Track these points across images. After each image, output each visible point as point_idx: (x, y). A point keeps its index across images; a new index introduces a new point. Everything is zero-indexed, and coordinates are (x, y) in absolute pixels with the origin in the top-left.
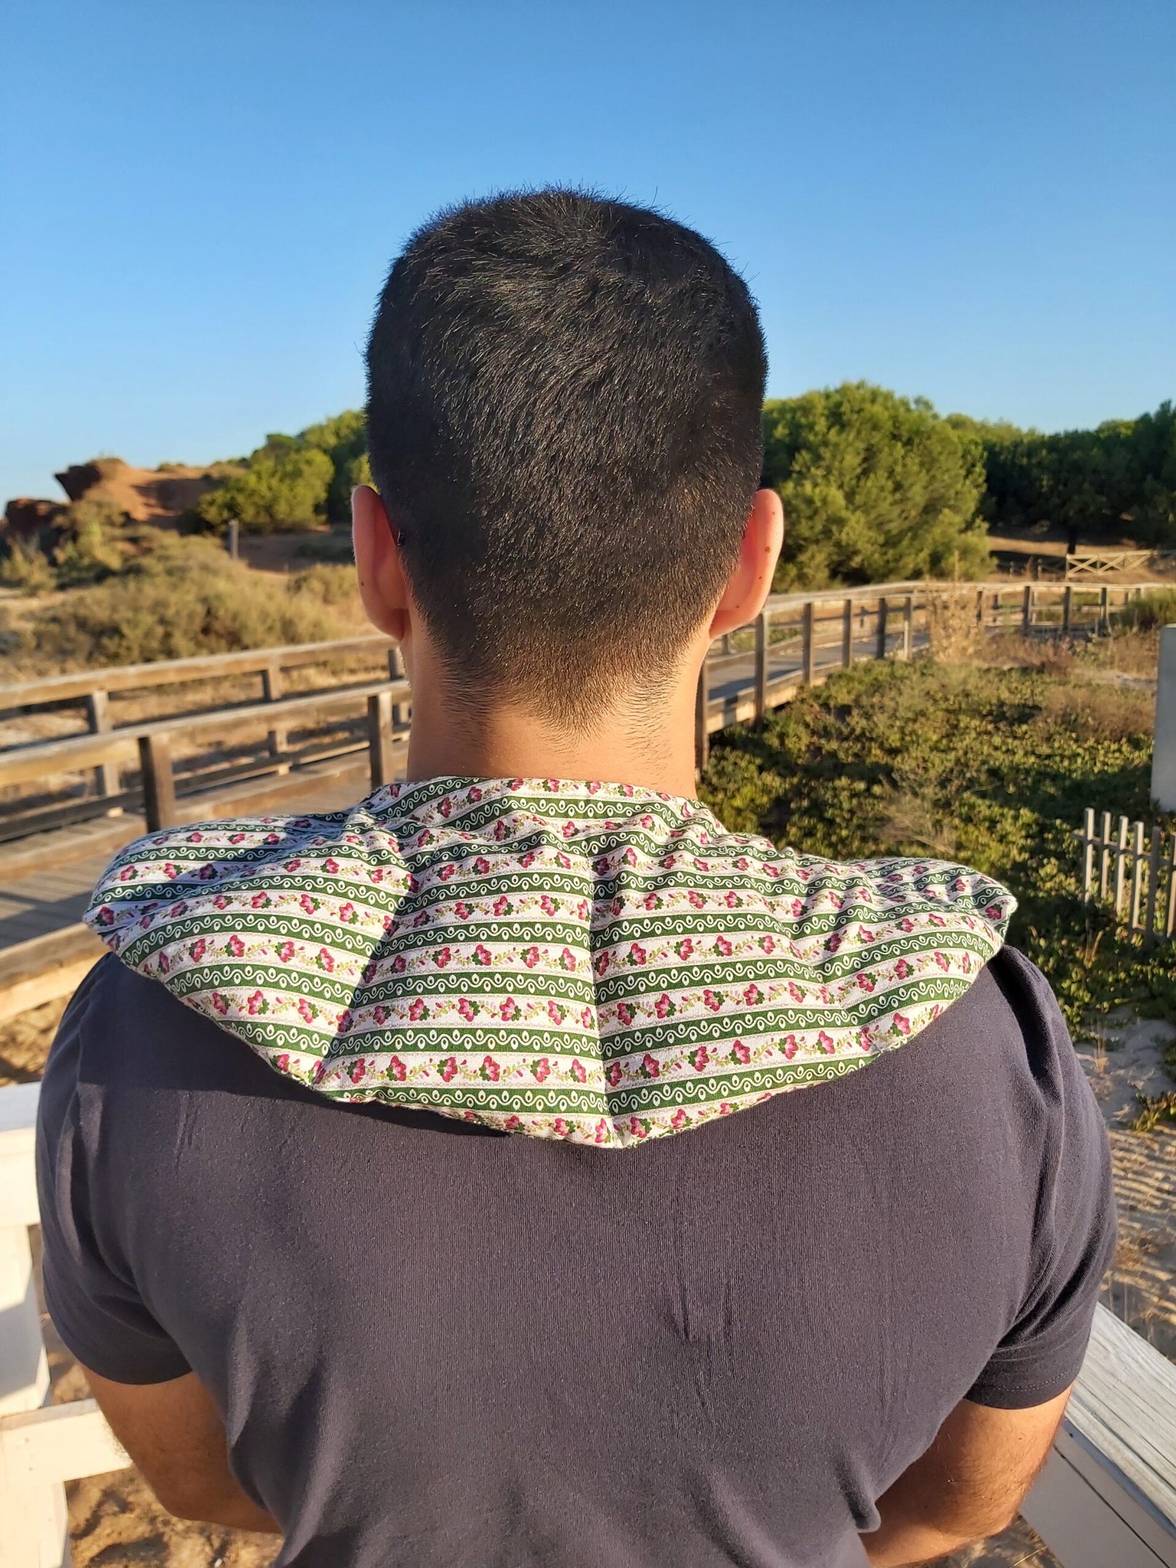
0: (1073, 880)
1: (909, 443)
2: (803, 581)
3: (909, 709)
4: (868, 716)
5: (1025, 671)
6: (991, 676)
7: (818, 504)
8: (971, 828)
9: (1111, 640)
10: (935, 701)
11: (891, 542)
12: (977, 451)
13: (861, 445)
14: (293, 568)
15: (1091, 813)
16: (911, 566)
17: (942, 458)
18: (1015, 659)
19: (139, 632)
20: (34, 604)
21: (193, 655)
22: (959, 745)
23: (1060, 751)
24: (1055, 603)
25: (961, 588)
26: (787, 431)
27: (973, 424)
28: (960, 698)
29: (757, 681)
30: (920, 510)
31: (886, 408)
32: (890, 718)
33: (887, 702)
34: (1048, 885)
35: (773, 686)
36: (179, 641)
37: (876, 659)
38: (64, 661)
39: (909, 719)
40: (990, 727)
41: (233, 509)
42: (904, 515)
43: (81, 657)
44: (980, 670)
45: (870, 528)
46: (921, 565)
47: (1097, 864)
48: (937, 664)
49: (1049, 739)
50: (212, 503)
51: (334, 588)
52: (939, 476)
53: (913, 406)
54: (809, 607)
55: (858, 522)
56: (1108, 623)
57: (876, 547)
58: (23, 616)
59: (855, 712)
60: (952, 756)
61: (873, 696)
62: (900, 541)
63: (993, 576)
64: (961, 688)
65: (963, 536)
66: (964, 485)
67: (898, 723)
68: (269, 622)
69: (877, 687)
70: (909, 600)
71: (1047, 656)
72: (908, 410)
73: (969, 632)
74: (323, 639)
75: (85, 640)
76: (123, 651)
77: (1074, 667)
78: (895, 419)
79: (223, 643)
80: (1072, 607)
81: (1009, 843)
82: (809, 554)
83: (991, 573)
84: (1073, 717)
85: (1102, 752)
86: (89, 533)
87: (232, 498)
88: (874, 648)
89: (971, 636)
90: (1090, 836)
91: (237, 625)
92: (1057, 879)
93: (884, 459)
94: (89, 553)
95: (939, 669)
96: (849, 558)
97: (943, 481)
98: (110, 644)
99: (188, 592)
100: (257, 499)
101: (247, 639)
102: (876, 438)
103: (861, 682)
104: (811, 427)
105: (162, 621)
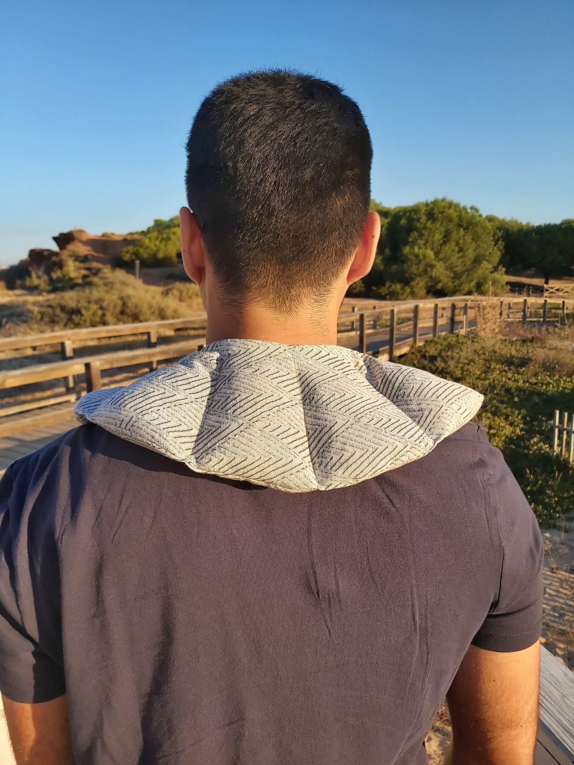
0: (547, 446)
1: (466, 229)
2: (413, 295)
3: (466, 358)
4: (445, 362)
5: (524, 341)
6: (507, 343)
7: (421, 257)
8: (496, 418)
9: (567, 328)
10: (479, 355)
11: (457, 276)
12: (500, 234)
13: (443, 229)
14: (165, 284)
15: (558, 412)
16: (467, 289)
17: (483, 236)
18: (519, 335)
19: (90, 313)
20: (40, 298)
21: (115, 324)
22: (491, 377)
23: (541, 381)
24: (539, 308)
25: (492, 300)
26: (406, 222)
27: (498, 220)
28: (492, 354)
29: (390, 342)
30: (472, 261)
31: (456, 211)
32: (456, 362)
33: (455, 354)
34: (535, 447)
35: (398, 345)
36: (109, 318)
37: (450, 333)
38: (54, 326)
39: (465, 364)
40: (506, 368)
41: (136, 254)
42: (464, 264)
43: (62, 324)
44: (501, 340)
45: (447, 270)
46: (472, 288)
47: (560, 438)
48: (480, 336)
49: (536, 375)
50: (127, 252)
51: (184, 294)
52: (481, 244)
53: (469, 210)
54: (417, 307)
55: (441, 267)
56: (565, 318)
57: (451, 279)
58: (34, 304)
59: (439, 359)
60: (487, 382)
61: (448, 351)
62: (461, 277)
63: (507, 294)
64: (492, 348)
65: (492, 275)
66: (493, 250)
67: (460, 365)
68: (153, 310)
69: (450, 347)
70: (466, 304)
71: (535, 334)
72: (467, 213)
73: (496, 322)
74: (178, 317)
75: (63, 316)
76: (82, 322)
77: (549, 339)
78: (460, 217)
79: (130, 319)
80: (547, 310)
81: (515, 426)
82: (416, 281)
83: (507, 293)
84: (548, 364)
85: (562, 382)
86: (67, 266)
87: (137, 250)
88: (449, 328)
89: (497, 324)
90: (557, 424)
91: (137, 310)
92: (539, 445)
93: (454, 236)
94: (68, 274)
95: (481, 339)
96: (436, 284)
97: (483, 247)
98: (76, 318)
99: (114, 294)
100: (149, 251)
101: (142, 318)
102: (450, 226)
103: (441, 345)
104: (418, 220)
105: (101, 308)
